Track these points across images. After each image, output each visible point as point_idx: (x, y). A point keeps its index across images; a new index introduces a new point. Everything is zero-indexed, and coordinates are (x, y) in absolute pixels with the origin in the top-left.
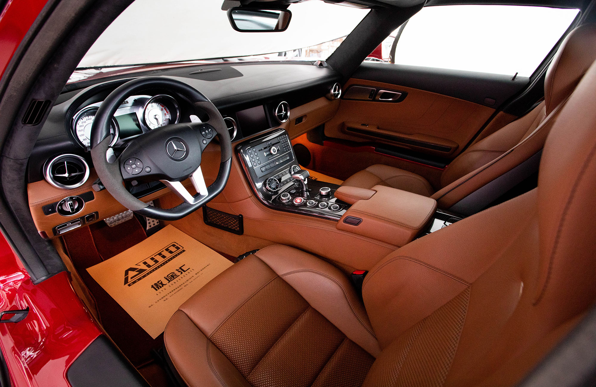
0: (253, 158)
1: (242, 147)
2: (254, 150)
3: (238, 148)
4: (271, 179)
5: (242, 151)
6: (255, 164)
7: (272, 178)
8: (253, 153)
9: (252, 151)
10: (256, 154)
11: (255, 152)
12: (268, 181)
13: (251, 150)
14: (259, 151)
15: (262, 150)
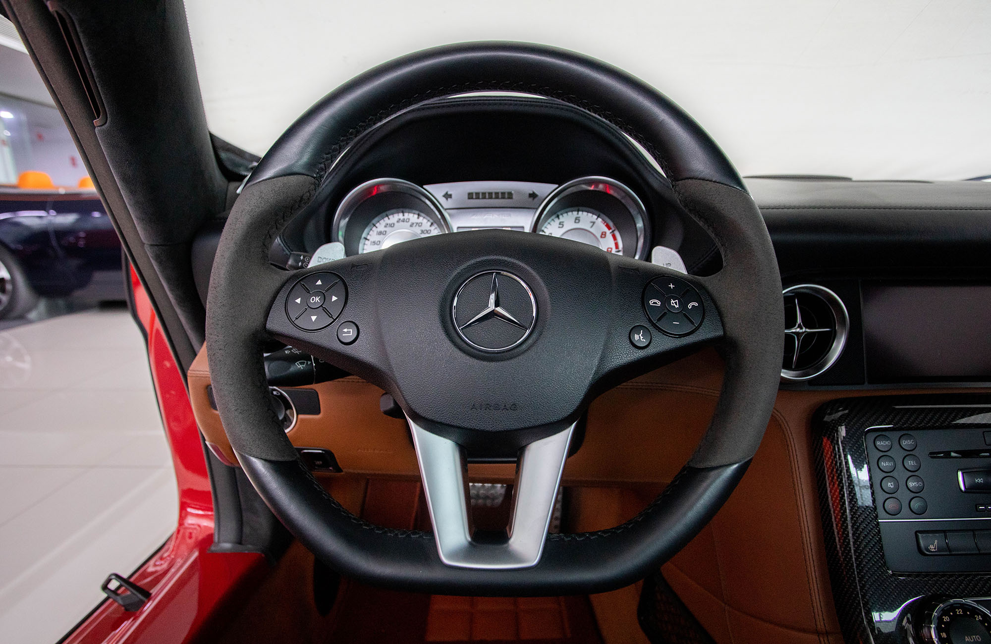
0: (888, 474)
1: (848, 415)
2: (906, 443)
3: (827, 418)
4: (962, 606)
5: (843, 431)
6: (890, 505)
7: (969, 601)
8: (897, 454)
9: (896, 446)
10: (910, 463)
11: (909, 453)
12: (945, 612)
13: (886, 438)
14: (933, 455)
15: (947, 455)
